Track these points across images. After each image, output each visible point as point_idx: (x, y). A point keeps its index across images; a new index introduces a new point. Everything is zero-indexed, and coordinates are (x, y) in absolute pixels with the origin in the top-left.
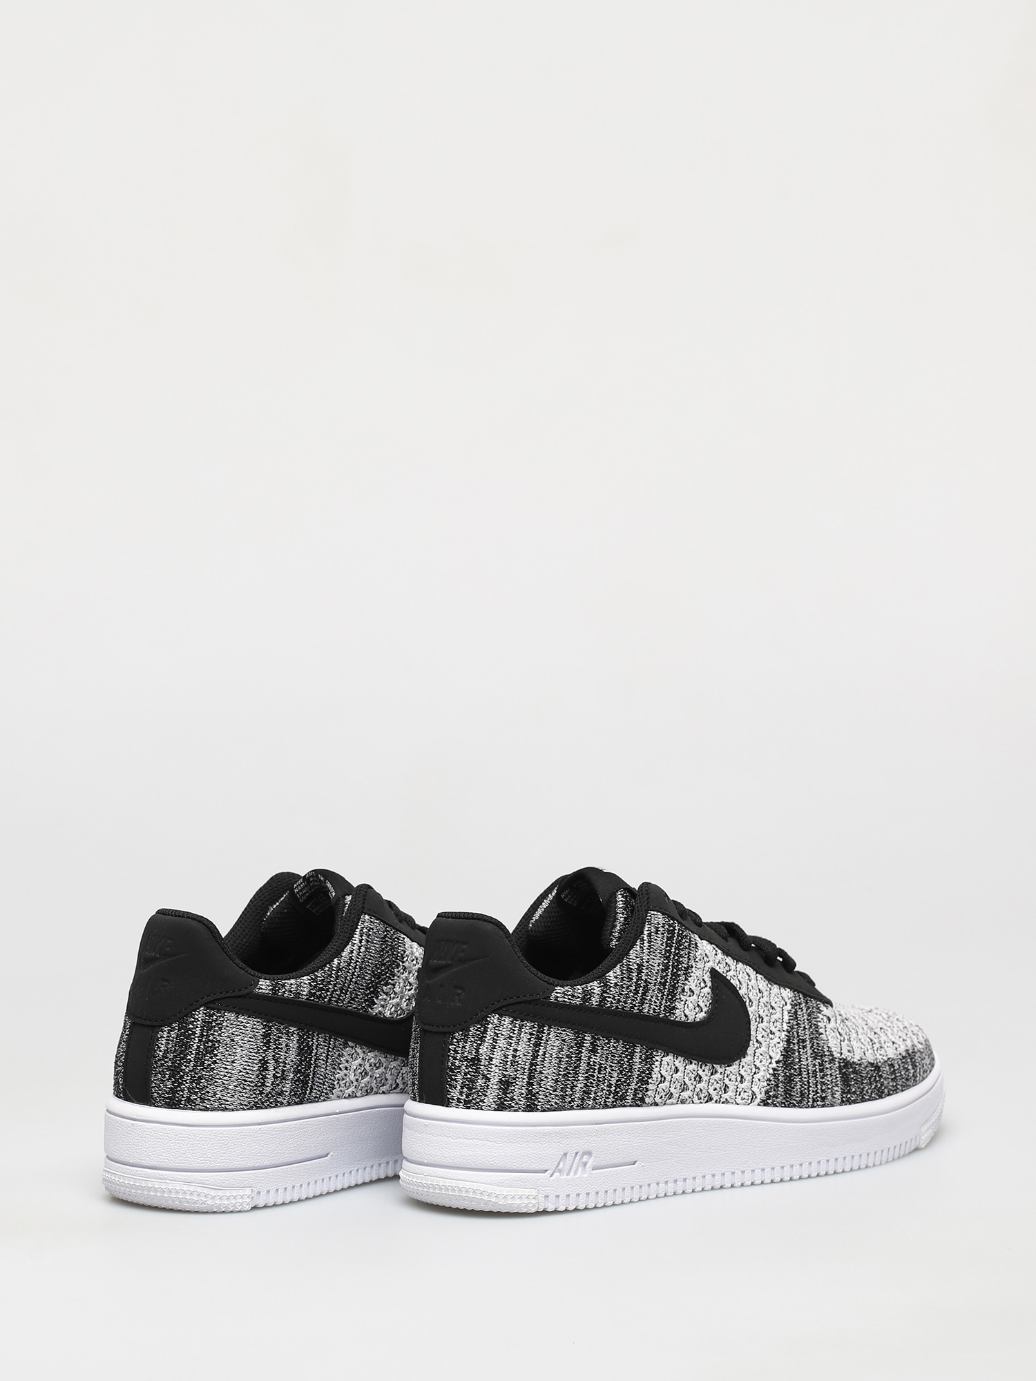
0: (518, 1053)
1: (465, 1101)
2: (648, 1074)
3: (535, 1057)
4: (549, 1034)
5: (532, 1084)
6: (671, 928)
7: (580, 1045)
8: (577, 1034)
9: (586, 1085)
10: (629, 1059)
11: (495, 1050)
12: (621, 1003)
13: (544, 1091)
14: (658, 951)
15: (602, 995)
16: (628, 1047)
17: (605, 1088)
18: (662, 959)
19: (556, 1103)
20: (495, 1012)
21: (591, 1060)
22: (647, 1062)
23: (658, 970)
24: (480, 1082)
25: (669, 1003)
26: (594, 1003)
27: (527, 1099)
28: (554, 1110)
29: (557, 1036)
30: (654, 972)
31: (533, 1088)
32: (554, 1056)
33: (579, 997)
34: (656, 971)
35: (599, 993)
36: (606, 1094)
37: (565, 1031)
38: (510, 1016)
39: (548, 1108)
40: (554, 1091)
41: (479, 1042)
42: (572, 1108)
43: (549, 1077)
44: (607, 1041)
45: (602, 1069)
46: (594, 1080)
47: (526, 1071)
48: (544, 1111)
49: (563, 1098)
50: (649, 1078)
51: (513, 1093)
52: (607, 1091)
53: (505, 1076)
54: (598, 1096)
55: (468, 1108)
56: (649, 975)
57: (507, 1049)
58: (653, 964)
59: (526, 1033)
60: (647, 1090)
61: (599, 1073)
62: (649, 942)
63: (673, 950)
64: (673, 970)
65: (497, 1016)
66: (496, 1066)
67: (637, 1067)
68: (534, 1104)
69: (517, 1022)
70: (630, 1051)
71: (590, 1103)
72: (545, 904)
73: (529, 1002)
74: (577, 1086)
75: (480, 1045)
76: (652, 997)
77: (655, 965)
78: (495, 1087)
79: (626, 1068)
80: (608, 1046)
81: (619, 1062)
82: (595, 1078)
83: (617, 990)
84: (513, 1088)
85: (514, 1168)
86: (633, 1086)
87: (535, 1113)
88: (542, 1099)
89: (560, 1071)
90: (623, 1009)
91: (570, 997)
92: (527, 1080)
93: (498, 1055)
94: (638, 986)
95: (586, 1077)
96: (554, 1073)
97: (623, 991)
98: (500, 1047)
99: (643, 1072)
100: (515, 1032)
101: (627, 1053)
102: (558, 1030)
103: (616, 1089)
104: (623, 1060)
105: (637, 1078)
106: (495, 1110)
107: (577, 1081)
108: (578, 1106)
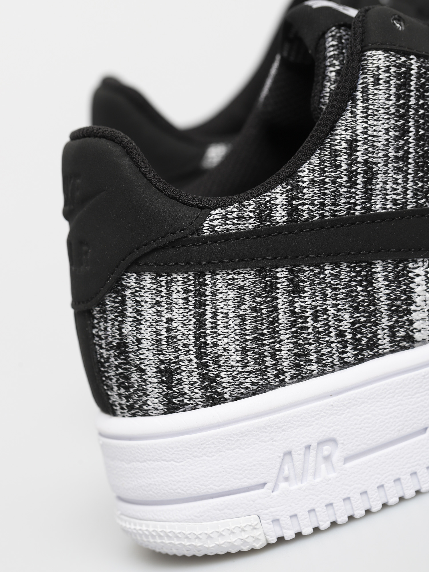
0: (175, 324)
1: (127, 406)
2: (406, 299)
3: (200, 322)
4: (214, 284)
5: (205, 365)
6: (403, 69)
7: (273, 287)
8: (261, 272)
9: (296, 345)
10: (366, 287)
11: (141, 326)
12: (327, 208)
13: (227, 371)
14: (383, 111)
15: (290, 204)
16: (358, 269)
17: (333, 339)
18: (393, 121)
19: (253, 383)
20: (128, 269)
21: (296, 305)
22: (400, 282)
23: (387, 140)
24: (135, 377)
25: (420, 184)
26: (278, 220)
27: (205, 388)
28: (254, 394)
29: (229, 284)
30: (379, 145)
31: (210, 371)
32: (231, 315)
33: (251, 218)
34: (384, 142)
35: (284, 202)
36: (338, 348)
37: (240, 273)
38: (150, 272)
39: (242, 393)
40: (244, 367)
41: (120, 319)
42: (283, 383)
43: (231, 348)
44: (317, 271)
45: (319, 314)
46: (309, 334)
47: (191, 347)
48: (237, 399)
49: (263, 372)
50: (411, 304)
51: (181, 384)
52: (338, 342)
53: (162, 362)
54: (323, 355)
55: (134, 415)
56: (369, 152)
57: (158, 321)
58: (375, 133)
59: (179, 292)
60: (411, 323)
61: (315, 320)
62: (366, 100)
63: (413, 101)
64: (417, 132)
65: (135, 275)
66: (149, 350)
67: (382, 294)
68: (218, 394)
69: (162, 279)
70: (363, 273)
71: (314, 367)
72: (273, 71)
73: (172, 245)
74: (281, 350)
75: (122, 322)
76: (385, 183)
77: (380, 134)
78: (155, 380)
79: (363, 301)
80: (322, 276)
81: (347, 295)
82: (310, 331)
83: (316, 190)
84: (179, 377)
85: (211, 491)
86: (385, 322)
87: (223, 405)
88: (229, 382)
89: (247, 335)
90: (334, 215)
91: (235, 221)
92: (196, 360)
93: (146, 333)
94: (352, 174)
95: (293, 333)
96: (236, 340)
97: (326, 189)
98: (147, 321)
99: (396, 299)
100: (163, 294)
101: (359, 278)
102: (229, 274)
103: (354, 335)
104: (356, 291)
105: (389, 310)
106: (165, 413)
107: (279, 342)
108: (292, 377)
